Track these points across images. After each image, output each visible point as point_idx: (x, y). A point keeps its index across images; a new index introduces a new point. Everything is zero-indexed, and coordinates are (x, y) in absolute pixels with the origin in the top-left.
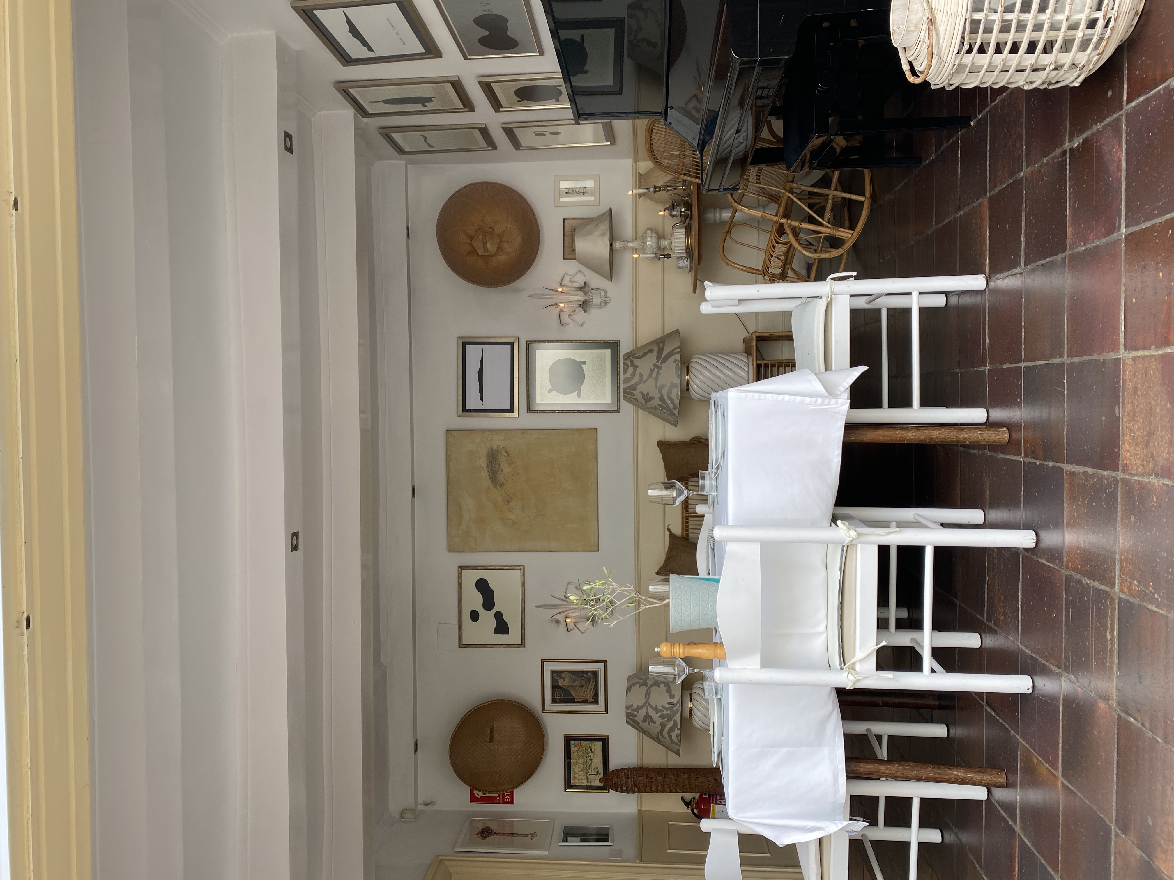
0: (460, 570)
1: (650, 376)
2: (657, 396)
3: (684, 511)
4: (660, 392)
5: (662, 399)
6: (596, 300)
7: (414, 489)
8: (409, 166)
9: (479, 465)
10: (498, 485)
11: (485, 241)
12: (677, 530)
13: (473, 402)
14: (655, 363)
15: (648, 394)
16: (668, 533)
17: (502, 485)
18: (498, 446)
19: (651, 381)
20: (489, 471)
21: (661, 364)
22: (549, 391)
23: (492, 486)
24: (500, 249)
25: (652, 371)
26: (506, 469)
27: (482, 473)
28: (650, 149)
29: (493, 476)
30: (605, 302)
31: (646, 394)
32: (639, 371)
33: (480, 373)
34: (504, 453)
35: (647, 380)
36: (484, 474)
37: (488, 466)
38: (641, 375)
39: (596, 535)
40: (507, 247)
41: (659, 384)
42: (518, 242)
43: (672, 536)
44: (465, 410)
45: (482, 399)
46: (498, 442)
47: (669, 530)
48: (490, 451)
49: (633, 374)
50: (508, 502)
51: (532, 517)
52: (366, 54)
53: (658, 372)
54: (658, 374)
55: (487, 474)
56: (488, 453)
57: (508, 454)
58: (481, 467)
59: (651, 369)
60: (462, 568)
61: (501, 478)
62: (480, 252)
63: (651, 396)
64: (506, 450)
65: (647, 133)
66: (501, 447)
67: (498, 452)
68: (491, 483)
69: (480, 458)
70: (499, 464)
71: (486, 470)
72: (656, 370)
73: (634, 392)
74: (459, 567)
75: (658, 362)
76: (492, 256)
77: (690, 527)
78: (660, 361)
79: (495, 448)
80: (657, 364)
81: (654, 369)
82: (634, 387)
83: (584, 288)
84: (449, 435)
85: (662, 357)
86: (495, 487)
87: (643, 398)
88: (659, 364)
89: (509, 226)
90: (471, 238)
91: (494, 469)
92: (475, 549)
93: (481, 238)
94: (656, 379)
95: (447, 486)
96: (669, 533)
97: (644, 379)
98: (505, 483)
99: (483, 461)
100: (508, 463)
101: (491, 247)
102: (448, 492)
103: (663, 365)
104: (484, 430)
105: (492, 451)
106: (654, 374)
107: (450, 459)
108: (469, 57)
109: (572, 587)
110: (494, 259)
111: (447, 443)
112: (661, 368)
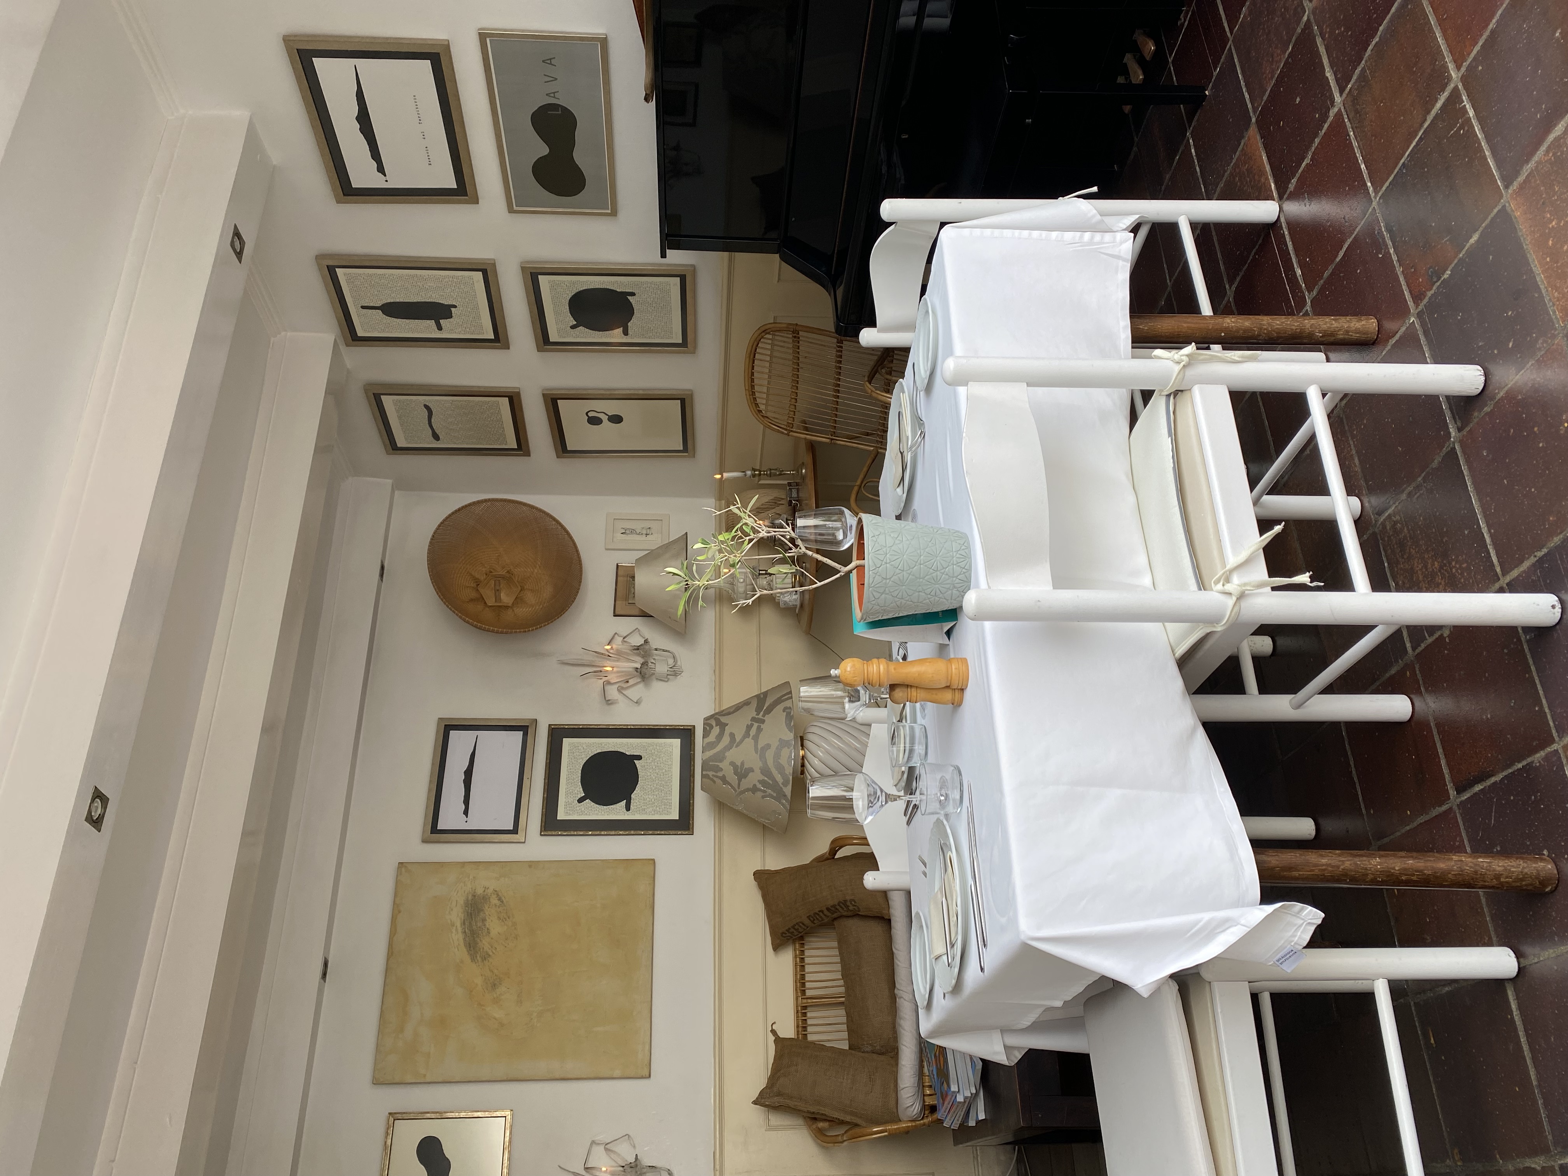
0: (391, 1119)
1: (747, 735)
2: (757, 765)
3: (799, 994)
4: (763, 757)
5: (766, 771)
6: (661, 668)
7: (326, 964)
8: (396, 492)
9: (449, 921)
10: (478, 957)
11: (497, 588)
12: (788, 1030)
13: (450, 818)
14: (754, 716)
15: (742, 763)
16: (772, 1038)
17: (486, 957)
18: (486, 888)
19: (749, 742)
20: (465, 932)
21: (764, 716)
22: (580, 800)
23: (467, 959)
24: (518, 600)
25: (749, 727)
26: (495, 927)
27: (453, 935)
28: (750, 389)
29: (472, 943)
30: (675, 672)
31: (739, 764)
32: (728, 730)
33: (469, 773)
34: (494, 901)
35: (742, 741)
36: (457, 937)
37: (464, 924)
38: (732, 735)
39: (647, 1047)
40: (530, 598)
41: (761, 744)
42: (547, 591)
43: (778, 1040)
44: (434, 830)
45: (466, 813)
46: (485, 882)
47: (773, 1032)
48: (470, 897)
49: (720, 737)
50: (494, 986)
51: (535, 1014)
52: (377, 181)
53: (759, 727)
54: (759, 729)
55: (461, 936)
56: (468, 898)
57: (502, 902)
58: (453, 925)
59: (748, 725)
60: (395, 1117)
61: (484, 943)
62: (491, 602)
63: (747, 767)
64: (498, 895)
65: (748, 359)
66: (490, 891)
67: (485, 898)
68: (466, 953)
69: (452, 910)
70: (484, 920)
71: (460, 929)
72: (756, 725)
73: (721, 765)
74: (390, 1114)
75: (758, 714)
76: (507, 607)
77: (809, 1022)
78: (762, 713)
79: (480, 891)
80: (756, 717)
81: (752, 725)
82: (720, 757)
83: (643, 650)
84: (403, 870)
85: (765, 708)
86: (473, 959)
87: (736, 773)
88: (760, 716)
89: (536, 571)
90: (478, 583)
91: (474, 927)
92: (425, 1076)
93: (493, 586)
94: (756, 738)
95: (388, 960)
96: (774, 1038)
97: (738, 740)
98: (491, 953)
99: (456, 916)
100: (499, 918)
101: (506, 598)
102: (388, 970)
103: (767, 718)
104: (463, 864)
105: (475, 896)
106: (753, 732)
107: (400, 912)
108: (515, 208)
109: (599, 1151)
110: (510, 612)
111: (398, 883)
112: (763, 722)
